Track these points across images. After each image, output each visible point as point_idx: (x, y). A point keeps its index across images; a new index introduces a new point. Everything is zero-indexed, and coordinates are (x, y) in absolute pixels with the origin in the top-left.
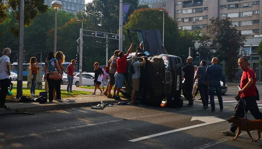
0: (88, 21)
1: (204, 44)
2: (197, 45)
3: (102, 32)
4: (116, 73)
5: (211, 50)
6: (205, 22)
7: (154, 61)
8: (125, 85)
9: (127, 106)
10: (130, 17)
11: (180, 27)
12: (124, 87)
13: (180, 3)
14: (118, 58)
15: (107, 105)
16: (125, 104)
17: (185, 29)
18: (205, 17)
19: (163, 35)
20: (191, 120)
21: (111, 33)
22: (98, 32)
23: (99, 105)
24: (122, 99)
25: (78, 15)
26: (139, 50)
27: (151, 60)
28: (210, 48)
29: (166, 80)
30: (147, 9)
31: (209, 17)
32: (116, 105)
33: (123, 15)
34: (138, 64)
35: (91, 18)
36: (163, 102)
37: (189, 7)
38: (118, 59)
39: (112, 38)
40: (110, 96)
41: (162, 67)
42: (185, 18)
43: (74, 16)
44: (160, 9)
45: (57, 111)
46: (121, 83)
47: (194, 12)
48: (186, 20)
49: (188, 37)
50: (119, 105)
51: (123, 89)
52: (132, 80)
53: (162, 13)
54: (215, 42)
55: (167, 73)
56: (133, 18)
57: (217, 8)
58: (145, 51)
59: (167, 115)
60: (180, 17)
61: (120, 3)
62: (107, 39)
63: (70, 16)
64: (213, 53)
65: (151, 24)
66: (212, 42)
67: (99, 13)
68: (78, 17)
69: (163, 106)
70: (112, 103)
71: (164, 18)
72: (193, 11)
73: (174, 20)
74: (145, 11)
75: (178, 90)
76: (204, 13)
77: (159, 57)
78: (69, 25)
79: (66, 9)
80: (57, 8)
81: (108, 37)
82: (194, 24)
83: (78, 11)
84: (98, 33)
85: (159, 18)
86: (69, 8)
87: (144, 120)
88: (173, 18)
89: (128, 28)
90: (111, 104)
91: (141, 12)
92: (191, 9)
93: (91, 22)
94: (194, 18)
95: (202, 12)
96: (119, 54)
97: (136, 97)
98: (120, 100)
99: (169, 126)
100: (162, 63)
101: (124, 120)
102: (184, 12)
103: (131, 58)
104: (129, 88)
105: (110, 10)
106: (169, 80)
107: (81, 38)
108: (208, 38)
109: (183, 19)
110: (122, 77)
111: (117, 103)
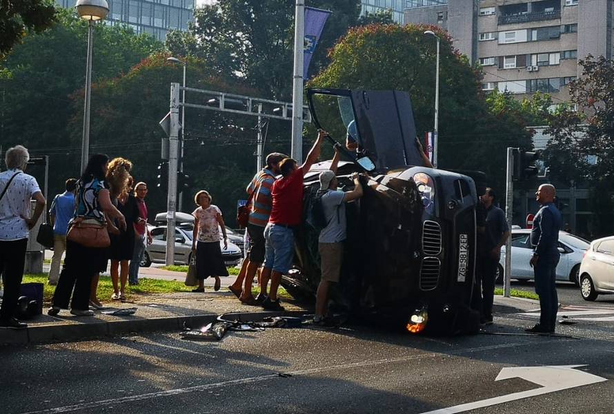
0: (204, 61)
1: (562, 137)
2: (541, 140)
3: (241, 97)
4: (270, 224)
5: (584, 156)
6: (566, 71)
7: (387, 189)
8: (296, 263)
9: (301, 330)
10: (333, 50)
11: (489, 84)
12: (295, 271)
13: (491, 10)
14: (277, 177)
15: (235, 325)
16: (294, 322)
17: (506, 90)
18: (567, 55)
19: (437, 108)
20: (497, 379)
21: (273, 99)
22: (228, 95)
23: (209, 326)
24: (288, 307)
25: (170, 42)
26: (344, 154)
27: (380, 184)
28: (580, 151)
29: (425, 248)
30: (386, 27)
31: (581, 56)
32: (264, 327)
33: (305, 44)
34: (337, 197)
35: (212, 51)
36: (415, 319)
37: (519, 23)
38: (276, 179)
39: (273, 116)
40: (248, 299)
41: (412, 206)
42: (507, 57)
43: (159, 44)
44: (426, 28)
45: (69, 346)
46: (285, 258)
47: (534, 38)
48: (510, 64)
49: (512, 115)
50: (276, 326)
51: (293, 276)
52: (319, 249)
53: (432, 39)
54: (594, 132)
55: (428, 227)
56: (343, 53)
57: (605, 28)
58: (360, 156)
59: (423, 360)
60: (490, 52)
61: (296, 7)
62: (259, 118)
63: (148, 44)
64: (589, 165)
65: (399, 74)
66: (587, 132)
67: (239, 38)
68: (170, 49)
69: (414, 331)
70: (253, 321)
71: (438, 55)
72: (530, 36)
73: (470, 62)
74: (379, 32)
75: (463, 280)
76: (565, 43)
77: (404, 175)
78: (142, 71)
79: (138, 25)
80: (94, 18)
81: (262, 112)
82: (535, 76)
83: (171, 31)
84: (228, 100)
85: (423, 56)
86: (145, 21)
87: (348, 377)
88: (469, 57)
89: (328, 83)
90: (249, 325)
91: (367, 36)
92: (526, 30)
93: (211, 64)
94: (534, 57)
95: (558, 38)
96: (281, 164)
97: (331, 302)
98: (282, 312)
99: (422, 397)
100: (412, 194)
101: (280, 375)
102: (503, 38)
103: (315, 177)
104: (310, 272)
105: (273, 28)
106: (435, 249)
107: (173, 114)
108: (574, 120)
109: (500, 59)
110: (286, 236)
111: (270, 320)
